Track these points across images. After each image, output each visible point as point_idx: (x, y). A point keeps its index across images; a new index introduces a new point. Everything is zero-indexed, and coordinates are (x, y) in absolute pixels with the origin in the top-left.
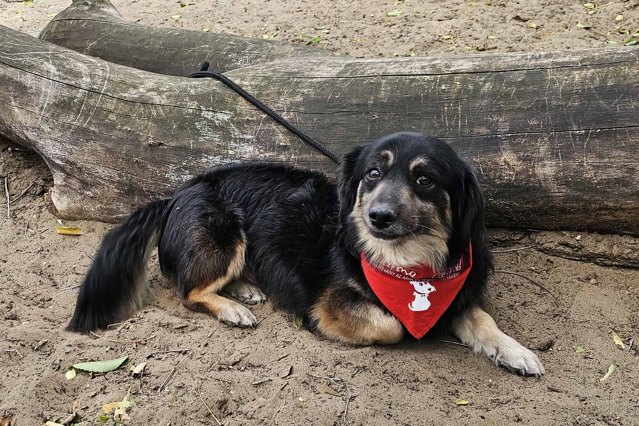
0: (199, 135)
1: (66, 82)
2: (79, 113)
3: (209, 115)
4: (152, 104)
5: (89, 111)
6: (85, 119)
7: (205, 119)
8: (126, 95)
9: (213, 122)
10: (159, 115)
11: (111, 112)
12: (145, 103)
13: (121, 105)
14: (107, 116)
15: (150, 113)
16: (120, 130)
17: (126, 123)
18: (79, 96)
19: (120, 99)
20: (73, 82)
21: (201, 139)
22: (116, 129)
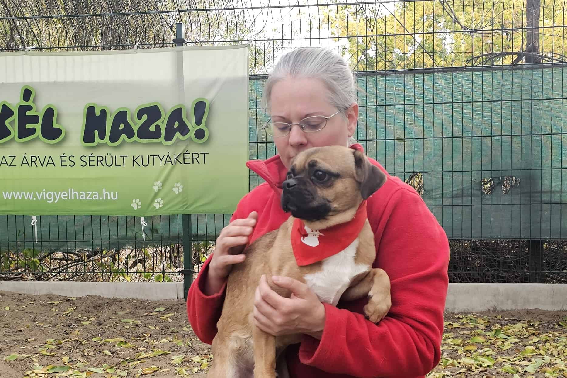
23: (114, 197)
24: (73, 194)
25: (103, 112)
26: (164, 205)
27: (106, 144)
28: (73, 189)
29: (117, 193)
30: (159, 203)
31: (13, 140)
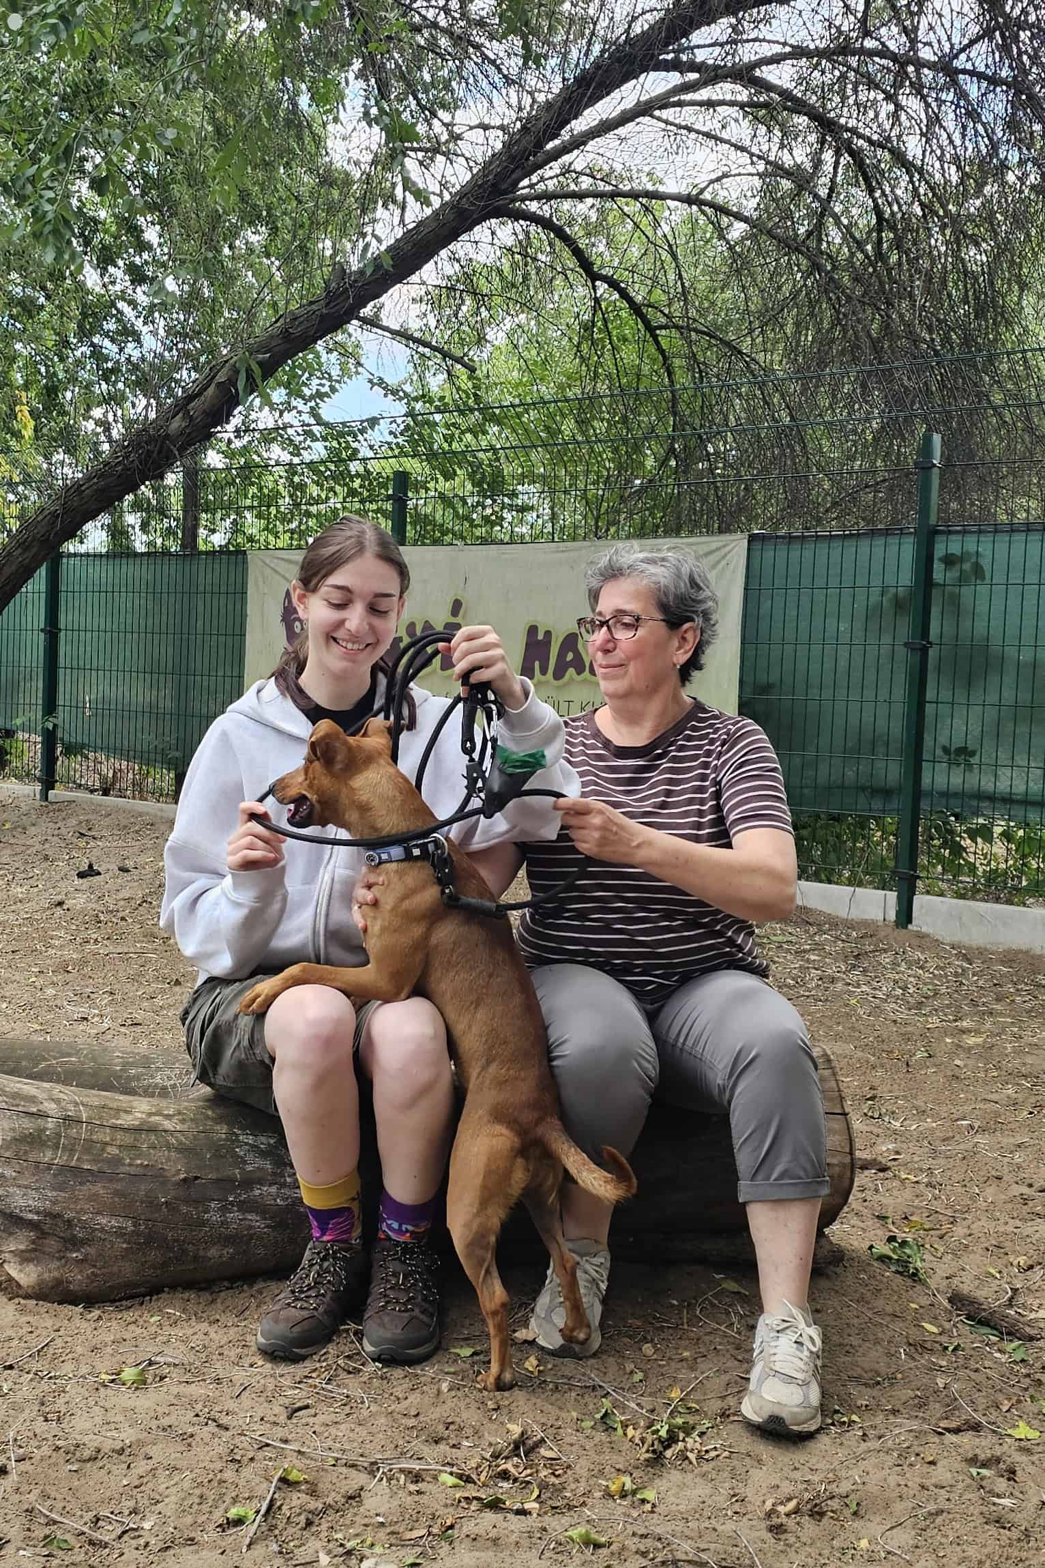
0: (245, 1162)
1: (20, 1109)
2: (58, 1148)
3: (250, 1140)
4: (166, 1131)
5: (74, 1145)
6: (71, 1156)
7: (246, 1144)
8: (119, 1122)
9: (257, 1147)
10: (181, 1143)
11: (106, 1144)
12: (153, 1130)
13: (119, 1135)
14: (103, 1150)
15: (167, 1141)
16: (130, 1165)
17: (138, 1157)
18: (50, 1125)
19: (114, 1128)
20: (34, 1110)
21: (249, 1168)
22: (124, 1165)
25: (548, 634)
27: (547, 682)
31: (434, 671)
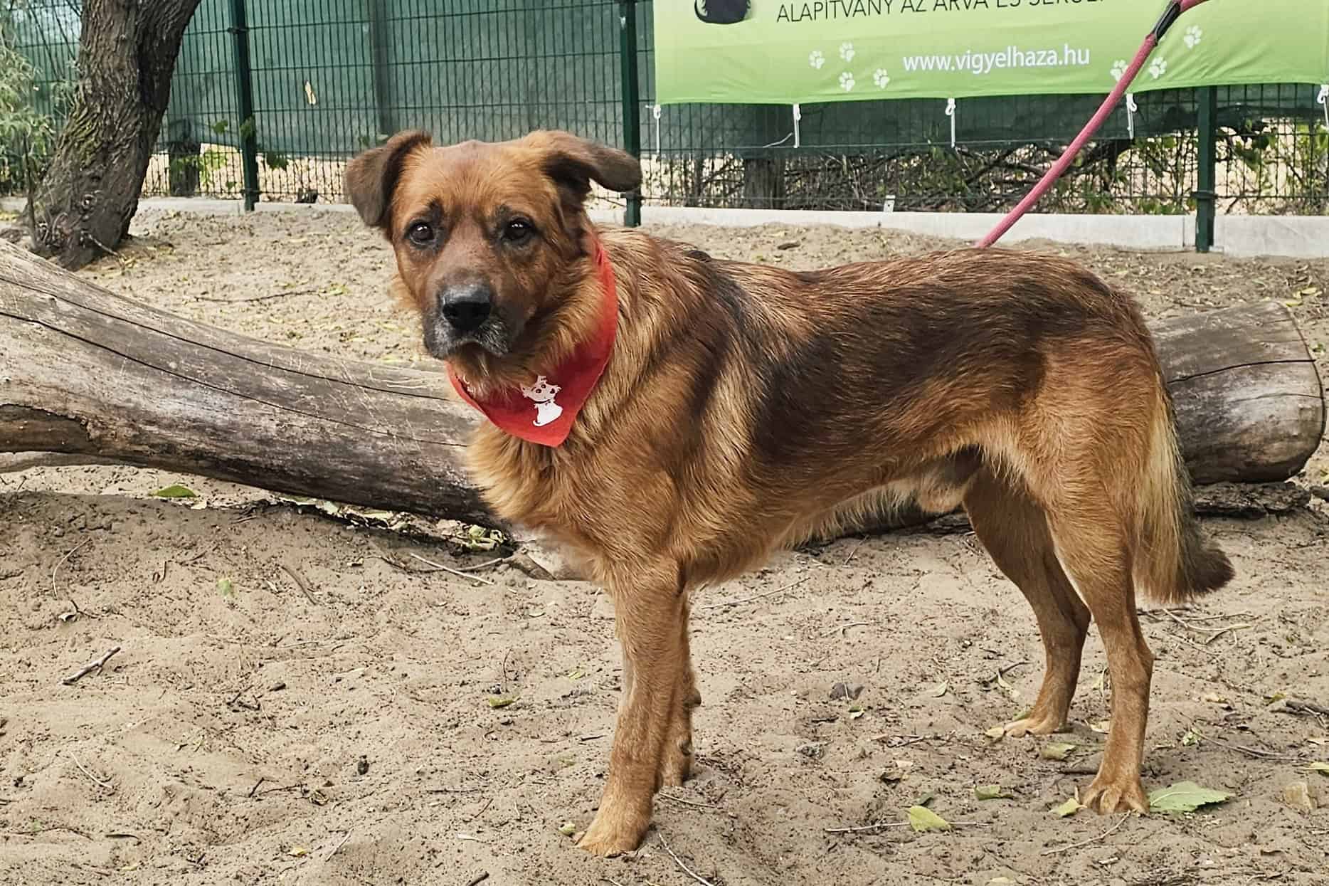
23: (1083, 59)
24: (1015, 55)
26: (1168, 70)
28: (1015, 48)
29: (1087, 52)
30: (1159, 66)
